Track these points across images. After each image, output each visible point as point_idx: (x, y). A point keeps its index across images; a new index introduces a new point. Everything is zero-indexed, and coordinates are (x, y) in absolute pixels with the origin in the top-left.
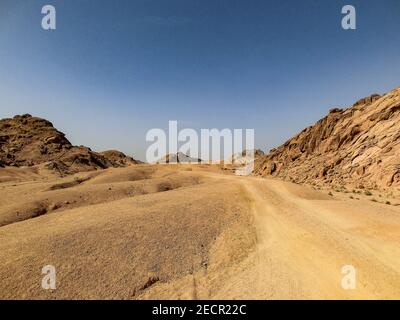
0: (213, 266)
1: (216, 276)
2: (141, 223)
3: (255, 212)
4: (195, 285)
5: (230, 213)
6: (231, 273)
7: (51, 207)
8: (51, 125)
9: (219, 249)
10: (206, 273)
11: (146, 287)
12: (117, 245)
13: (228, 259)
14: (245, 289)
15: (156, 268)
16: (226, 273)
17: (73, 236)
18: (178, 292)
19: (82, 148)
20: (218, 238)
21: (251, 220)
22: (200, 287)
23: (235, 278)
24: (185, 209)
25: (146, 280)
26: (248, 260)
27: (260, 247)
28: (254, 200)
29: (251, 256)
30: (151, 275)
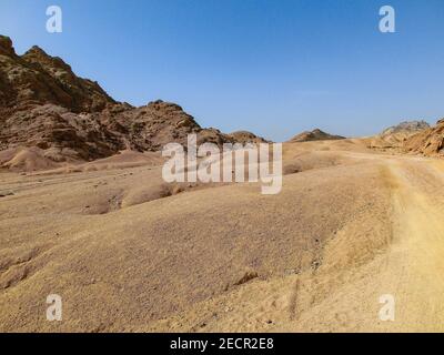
0: (325, 266)
1: (326, 280)
2: (247, 211)
3: (397, 201)
4: (297, 287)
5: (361, 201)
6: (346, 278)
7: (175, 190)
8: (181, 109)
9: (338, 246)
10: (314, 274)
11: (241, 282)
12: (217, 234)
13: (345, 259)
14: (356, 303)
15: (255, 262)
16: (339, 278)
17: (174, 221)
18: (275, 294)
19: (211, 130)
20: (339, 232)
21: (389, 211)
22: (303, 291)
23: (350, 286)
24: (303, 196)
25: (242, 275)
26: (372, 263)
27: (394, 249)
28: (397, 186)
29: (378, 258)
30: (248, 269)
